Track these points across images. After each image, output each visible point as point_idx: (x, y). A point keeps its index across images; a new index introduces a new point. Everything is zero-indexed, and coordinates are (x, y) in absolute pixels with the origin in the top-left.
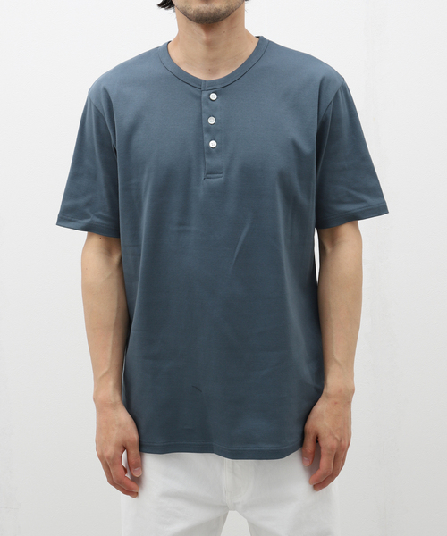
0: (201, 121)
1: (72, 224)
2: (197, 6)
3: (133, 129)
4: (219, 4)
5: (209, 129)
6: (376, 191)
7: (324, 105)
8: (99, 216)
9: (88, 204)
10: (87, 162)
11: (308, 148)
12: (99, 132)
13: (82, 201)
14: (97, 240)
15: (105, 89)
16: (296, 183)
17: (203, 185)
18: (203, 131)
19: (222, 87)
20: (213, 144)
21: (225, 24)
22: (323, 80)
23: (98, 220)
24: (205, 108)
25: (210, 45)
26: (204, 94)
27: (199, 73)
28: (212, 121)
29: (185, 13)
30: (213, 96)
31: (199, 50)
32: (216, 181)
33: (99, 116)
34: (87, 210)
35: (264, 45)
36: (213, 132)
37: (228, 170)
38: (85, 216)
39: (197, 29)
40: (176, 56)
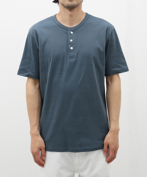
0: (68, 41)
1: (22, 74)
2: (67, 3)
3: (45, 43)
4: (74, 3)
5: (71, 43)
7: (107, 37)
8: (32, 72)
9: (28, 68)
10: (28, 54)
11: (103, 49)
12: (33, 44)
13: (26, 67)
14: (31, 80)
15: (35, 30)
16: (99, 61)
17: (69, 61)
18: (69, 44)
19: (75, 30)
20: (72, 48)
21: (76, 9)
22: (107, 27)
23: (31, 73)
24: (69, 36)
25: (71, 16)
26: (69, 32)
27: (67, 25)
28: (71, 41)
29: (63, 5)
30: (72, 33)
31: (67, 17)
32: (73, 60)
33: (33, 38)
34: (28, 70)
35: (88, 16)
36: (72, 44)
37: (77, 57)
38: (27, 72)
40: (59, 19)
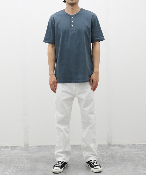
0: (71, 22)
1: (46, 42)
2: (70, 2)
3: (58, 24)
4: (74, 2)
5: (72, 23)
6: (103, 36)
7: (92, 20)
8: (51, 40)
9: (49, 38)
10: (49, 30)
11: (90, 27)
12: (52, 25)
13: (48, 37)
14: (51, 45)
15: (53, 17)
17: (71, 33)
18: (71, 24)
19: (74, 16)
20: (73, 26)
21: (75, 5)
22: (92, 15)
23: (51, 41)
24: (71, 20)
25: (72, 9)
26: (71, 17)
27: (70, 14)
28: (72, 22)
29: (68, 3)
30: (73, 18)
31: (70, 10)
32: (73, 32)
33: (52, 22)
34: (49, 39)
35: (82, 9)
36: (73, 24)
37: (75, 30)
39: (70, 6)
40: (66, 11)
